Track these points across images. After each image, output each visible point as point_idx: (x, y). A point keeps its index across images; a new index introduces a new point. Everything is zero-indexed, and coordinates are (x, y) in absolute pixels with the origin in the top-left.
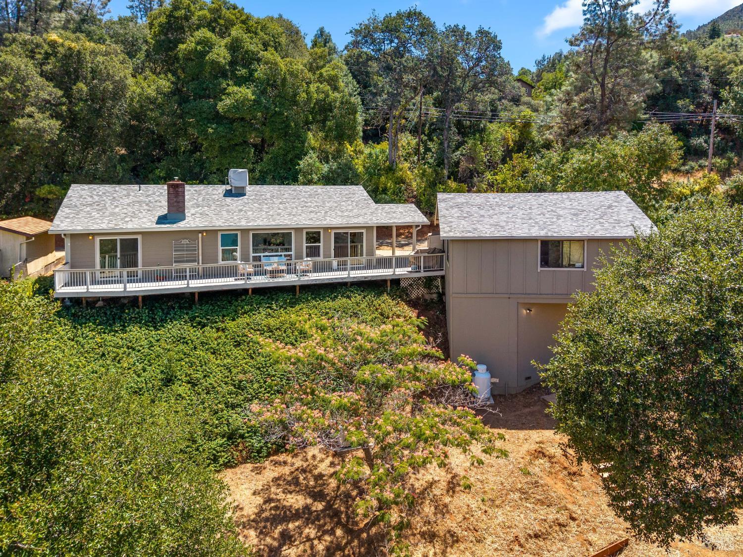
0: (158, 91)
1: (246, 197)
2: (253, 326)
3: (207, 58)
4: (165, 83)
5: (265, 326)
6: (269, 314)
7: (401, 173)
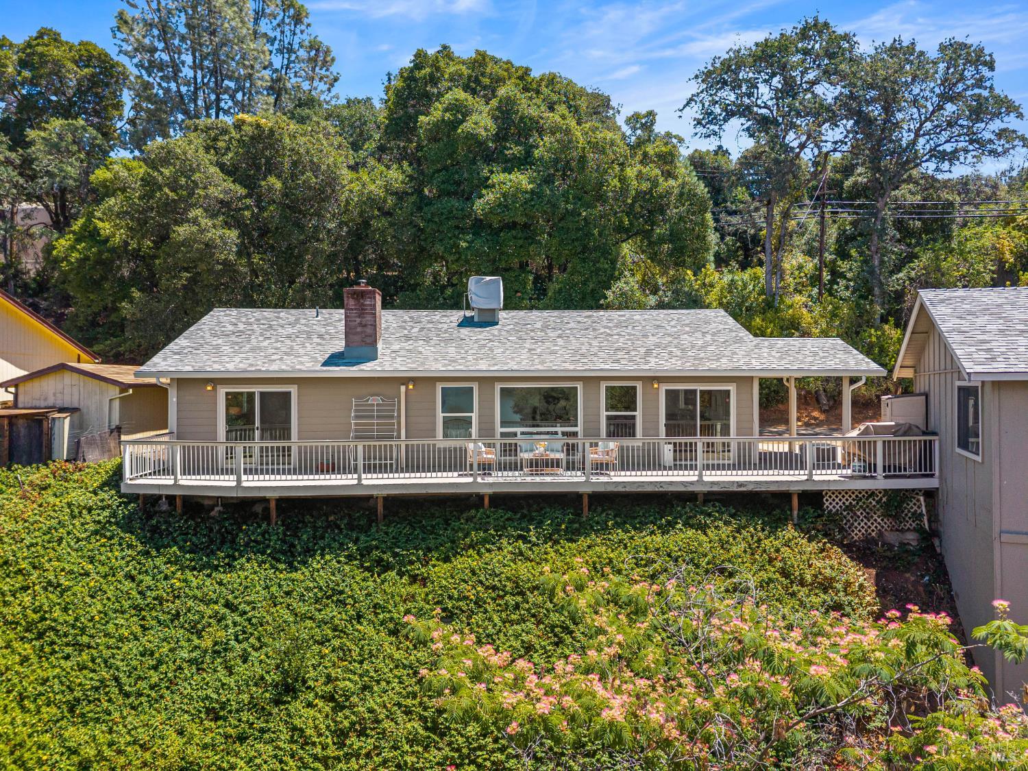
0: (388, 189)
1: (497, 327)
2: (482, 578)
3: (460, 131)
4: (396, 176)
5: (508, 579)
6: (521, 554)
7: (791, 311)
